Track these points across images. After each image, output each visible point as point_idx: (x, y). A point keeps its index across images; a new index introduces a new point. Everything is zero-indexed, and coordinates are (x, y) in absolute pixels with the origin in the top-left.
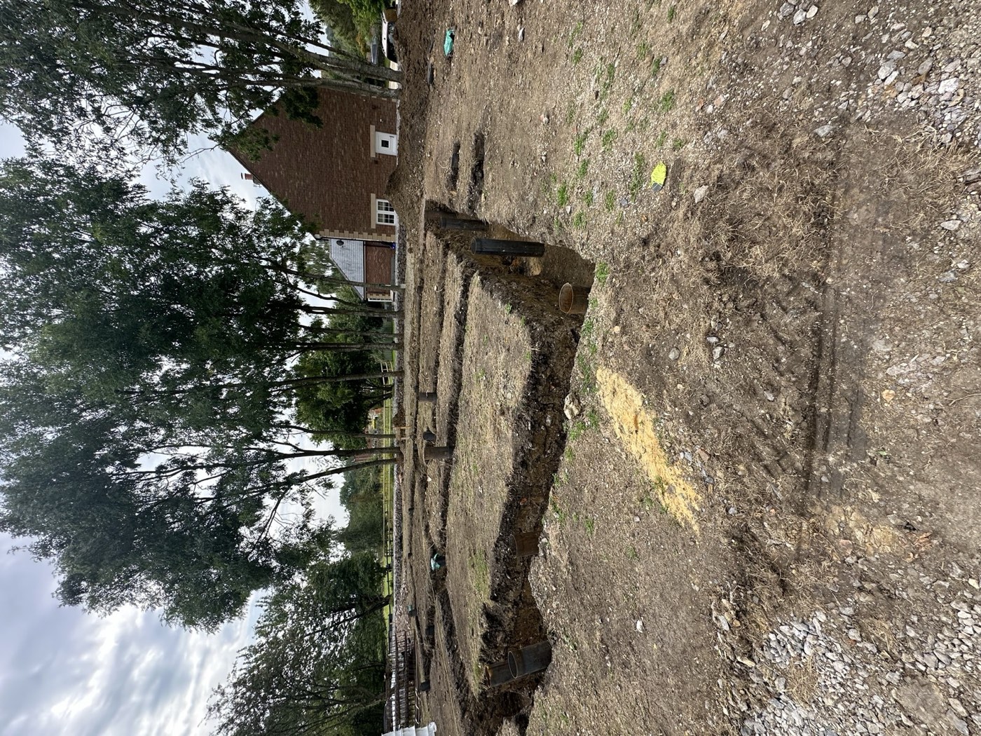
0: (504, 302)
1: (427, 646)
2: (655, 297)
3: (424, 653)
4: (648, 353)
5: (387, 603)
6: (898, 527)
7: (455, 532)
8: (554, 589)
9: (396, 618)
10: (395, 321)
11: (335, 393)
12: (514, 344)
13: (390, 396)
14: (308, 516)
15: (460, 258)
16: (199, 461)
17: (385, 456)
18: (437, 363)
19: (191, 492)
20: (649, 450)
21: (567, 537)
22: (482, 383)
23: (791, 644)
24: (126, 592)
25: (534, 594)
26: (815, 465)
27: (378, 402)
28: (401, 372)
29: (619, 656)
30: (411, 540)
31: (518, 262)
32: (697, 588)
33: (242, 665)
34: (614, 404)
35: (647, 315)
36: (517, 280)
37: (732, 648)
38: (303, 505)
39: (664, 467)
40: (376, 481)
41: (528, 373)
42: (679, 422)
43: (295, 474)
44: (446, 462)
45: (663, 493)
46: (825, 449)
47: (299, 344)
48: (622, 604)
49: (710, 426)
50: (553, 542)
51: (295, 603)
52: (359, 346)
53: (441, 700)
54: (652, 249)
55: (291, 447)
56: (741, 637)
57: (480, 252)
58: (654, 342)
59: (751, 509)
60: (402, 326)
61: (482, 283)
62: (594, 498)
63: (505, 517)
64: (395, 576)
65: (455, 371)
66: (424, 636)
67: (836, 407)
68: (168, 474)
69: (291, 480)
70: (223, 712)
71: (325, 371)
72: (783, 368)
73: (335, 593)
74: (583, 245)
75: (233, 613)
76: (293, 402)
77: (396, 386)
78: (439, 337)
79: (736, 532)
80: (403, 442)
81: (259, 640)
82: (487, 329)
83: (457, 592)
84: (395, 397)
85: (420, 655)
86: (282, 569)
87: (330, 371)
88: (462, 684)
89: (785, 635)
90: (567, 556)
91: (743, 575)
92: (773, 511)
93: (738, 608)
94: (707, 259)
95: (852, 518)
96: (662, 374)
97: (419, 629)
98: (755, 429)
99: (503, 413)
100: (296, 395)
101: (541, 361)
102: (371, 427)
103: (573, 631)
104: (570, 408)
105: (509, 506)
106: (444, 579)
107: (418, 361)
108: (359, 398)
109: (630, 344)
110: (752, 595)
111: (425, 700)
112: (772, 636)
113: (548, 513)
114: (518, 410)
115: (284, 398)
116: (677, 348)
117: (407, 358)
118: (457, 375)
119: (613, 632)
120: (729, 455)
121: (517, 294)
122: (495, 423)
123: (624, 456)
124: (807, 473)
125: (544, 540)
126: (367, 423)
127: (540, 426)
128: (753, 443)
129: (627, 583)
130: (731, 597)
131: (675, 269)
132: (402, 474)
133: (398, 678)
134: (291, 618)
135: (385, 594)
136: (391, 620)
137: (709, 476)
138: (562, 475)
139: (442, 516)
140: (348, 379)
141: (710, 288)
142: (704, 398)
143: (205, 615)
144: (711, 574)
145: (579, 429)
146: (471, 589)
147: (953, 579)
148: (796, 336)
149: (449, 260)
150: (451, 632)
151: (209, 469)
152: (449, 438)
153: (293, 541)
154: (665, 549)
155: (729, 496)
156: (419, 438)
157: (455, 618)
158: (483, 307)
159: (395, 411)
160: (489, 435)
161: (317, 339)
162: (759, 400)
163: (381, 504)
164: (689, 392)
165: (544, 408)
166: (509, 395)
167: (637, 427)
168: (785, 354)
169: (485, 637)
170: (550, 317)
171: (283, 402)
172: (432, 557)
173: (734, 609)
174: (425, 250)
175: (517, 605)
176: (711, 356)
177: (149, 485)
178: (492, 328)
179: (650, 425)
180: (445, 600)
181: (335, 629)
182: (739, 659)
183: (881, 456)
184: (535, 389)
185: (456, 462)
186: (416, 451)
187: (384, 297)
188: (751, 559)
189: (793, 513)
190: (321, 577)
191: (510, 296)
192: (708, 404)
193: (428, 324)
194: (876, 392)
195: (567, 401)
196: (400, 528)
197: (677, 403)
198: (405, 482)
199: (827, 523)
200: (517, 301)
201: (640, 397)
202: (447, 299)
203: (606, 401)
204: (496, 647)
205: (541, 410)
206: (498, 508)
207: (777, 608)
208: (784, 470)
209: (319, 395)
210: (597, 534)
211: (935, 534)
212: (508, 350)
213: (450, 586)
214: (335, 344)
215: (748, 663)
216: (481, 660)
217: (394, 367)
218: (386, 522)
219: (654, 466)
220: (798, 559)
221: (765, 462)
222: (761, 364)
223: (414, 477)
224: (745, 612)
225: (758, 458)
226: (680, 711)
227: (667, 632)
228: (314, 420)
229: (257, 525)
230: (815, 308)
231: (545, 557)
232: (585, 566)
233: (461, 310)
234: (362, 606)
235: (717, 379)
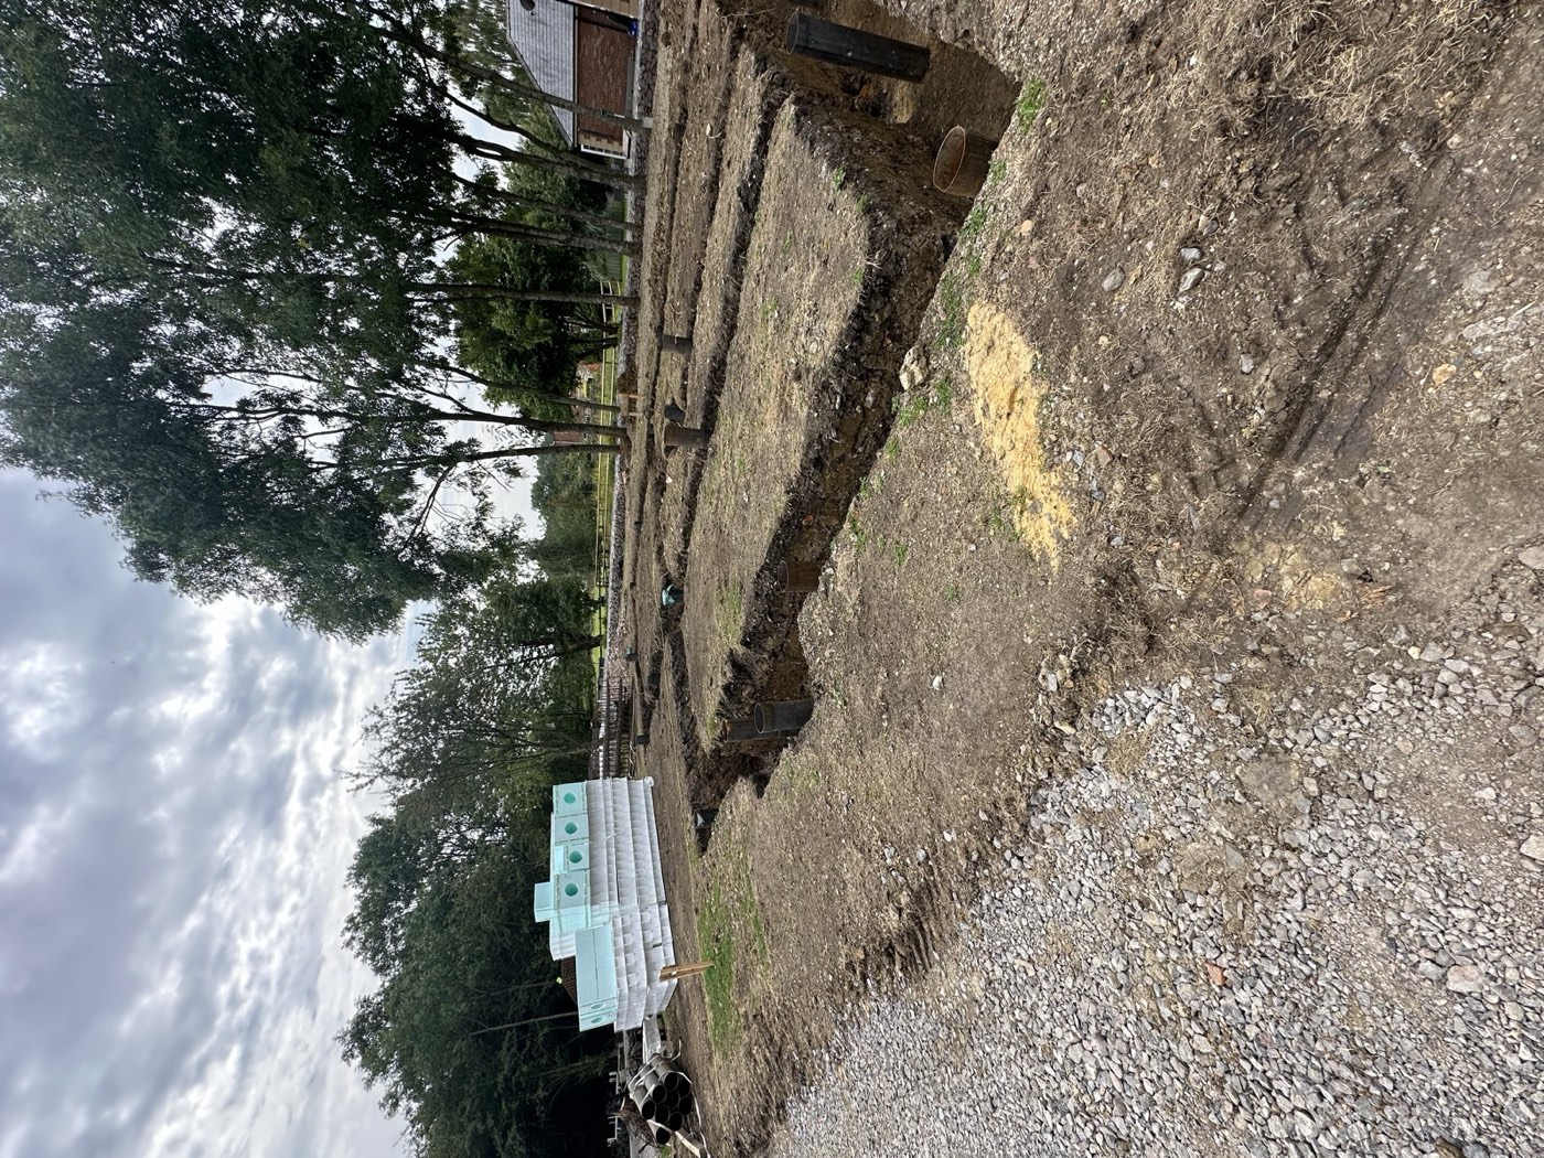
0: (833, 165)
1: (648, 696)
2: (1116, 161)
3: (644, 704)
4: (1067, 278)
5: (598, 645)
6: (1350, 576)
7: (701, 556)
8: (831, 634)
9: (610, 664)
10: (630, 197)
11: (522, 323)
12: (837, 250)
13: (614, 343)
14: (483, 510)
15: (762, 63)
16: (305, 402)
17: (602, 440)
18: (699, 285)
19: (300, 449)
20: (1019, 445)
21: (863, 568)
22: (771, 323)
23: (1131, 712)
24: (227, 577)
25: (802, 639)
26: (1270, 482)
27: (595, 354)
28: (634, 300)
29: (901, 715)
30: (635, 565)
31: (871, 92)
32: (1029, 641)
33: (402, 689)
34: (984, 368)
35: (1090, 200)
36: (865, 125)
37: (1053, 712)
38: (474, 494)
39: (1033, 473)
40: (586, 479)
41: (852, 308)
42: (1082, 403)
43: (459, 444)
44: (697, 454)
45: (1021, 512)
46: (1297, 458)
47: (456, 216)
48: (921, 655)
49: (1129, 411)
50: (841, 574)
51: (469, 626)
52: (563, 237)
53: (662, 754)
54: (1143, 50)
55: (452, 403)
56: (1069, 700)
57: (804, 49)
58: (1085, 256)
59: (1145, 541)
60: (641, 210)
61: (798, 121)
62: (916, 516)
63: (777, 537)
64: (610, 611)
65: (727, 300)
66: (646, 684)
67: (1348, 390)
68: (258, 416)
69: (455, 454)
70: (383, 735)
71: (504, 280)
72: (1291, 314)
73: (525, 622)
74: (1010, 36)
75: (384, 626)
76: (452, 327)
77: (625, 324)
78: (705, 234)
79: (1111, 571)
80: (632, 420)
81: (423, 665)
82: (793, 221)
83: (696, 634)
84: (623, 345)
85: (639, 707)
86: (448, 579)
87: (512, 280)
88: (690, 738)
89: (1128, 702)
90: (858, 593)
91: (1100, 626)
92: (1177, 545)
93: (1077, 667)
94: (1243, 75)
95: (1289, 562)
96: (1080, 316)
97: (639, 676)
98: (1200, 419)
99: (798, 378)
100: (455, 315)
101: (879, 288)
102: (581, 392)
103: (846, 684)
104: (910, 371)
105: (784, 522)
106: (678, 620)
107: (666, 280)
108: (562, 339)
109: (1042, 257)
110: (1102, 653)
111: (642, 754)
112: (1110, 702)
113: (841, 535)
114: (824, 372)
115: (435, 318)
116: (1122, 270)
117: (646, 274)
118: (730, 309)
119: (900, 687)
120: (1144, 458)
121: (858, 153)
122: (783, 394)
123: (978, 454)
124: (1251, 494)
125: (830, 571)
126: (574, 383)
127: (854, 406)
128: (1188, 441)
129: (934, 631)
130: (1074, 652)
131: (1172, 99)
132: (628, 471)
133: (607, 729)
134: (466, 645)
135: (596, 634)
136: (601, 665)
137: (1100, 489)
138: (875, 481)
139: (684, 534)
140: (544, 298)
141: (1224, 144)
142: (1138, 363)
143: (346, 622)
144: (1056, 624)
145: (917, 408)
146: (715, 631)
147: (1389, 646)
148: (1341, 253)
149: (740, 65)
150: (682, 681)
151: (324, 416)
152: (705, 417)
153: (462, 543)
154: (1000, 590)
155: (1120, 520)
156: (657, 415)
157: (689, 666)
158: (792, 174)
159: (622, 368)
160: (770, 413)
161: (488, 213)
162: (1226, 371)
163: (593, 514)
164: (1117, 350)
165: (866, 375)
166: (813, 347)
167: (1011, 408)
168: (1306, 287)
169: (726, 688)
170: (909, 207)
171: (434, 324)
172: (665, 588)
173: (1071, 667)
174: (694, 40)
175: (776, 656)
176: (1175, 288)
177: (231, 427)
178: (803, 217)
179: (1033, 405)
180: (678, 645)
181: (526, 666)
182: (1057, 724)
183: (1379, 473)
184: (858, 339)
185: (713, 455)
186: (651, 436)
187: (610, 147)
188: (1119, 607)
189: (1205, 549)
190: (505, 598)
191: (846, 153)
192: (1140, 373)
193: (688, 208)
194: (1426, 367)
195: (908, 359)
196: (620, 548)
197: (1090, 369)
198: (631, 483)
199: (1248, 566)
200: (856, 166)
201: (1031, 356)
202: (727, 153)
203: (972, 364)
204: (740, 702)
205: (861, 378)
206: (769, 524)
207: (1130, 670)
208: (1218, 486)
209: (495, 323)
210: (908, 566)
211: (1397, 587)
212: (826, 263)
213: (686, 627)
214: (520, 226)
215: (1067, 729)
216: (719, 714)
217: (624, 289)
218: (600, 539)
219: (1020, 471)
220: (1186, 611)
221: (1194, 473)
222: (1258, 303)
223: (646, 477)
224: (1085, 672)
225: (1187, 465)
226: (962, 775)
227: (972, 690)
228: (487, 365)
229: (407, 514)
230: (1400, 200)
231: (826, 592)
232: (880, 607)
233: (751, 179)
234: (562, 643)
235: (1171, 331)
